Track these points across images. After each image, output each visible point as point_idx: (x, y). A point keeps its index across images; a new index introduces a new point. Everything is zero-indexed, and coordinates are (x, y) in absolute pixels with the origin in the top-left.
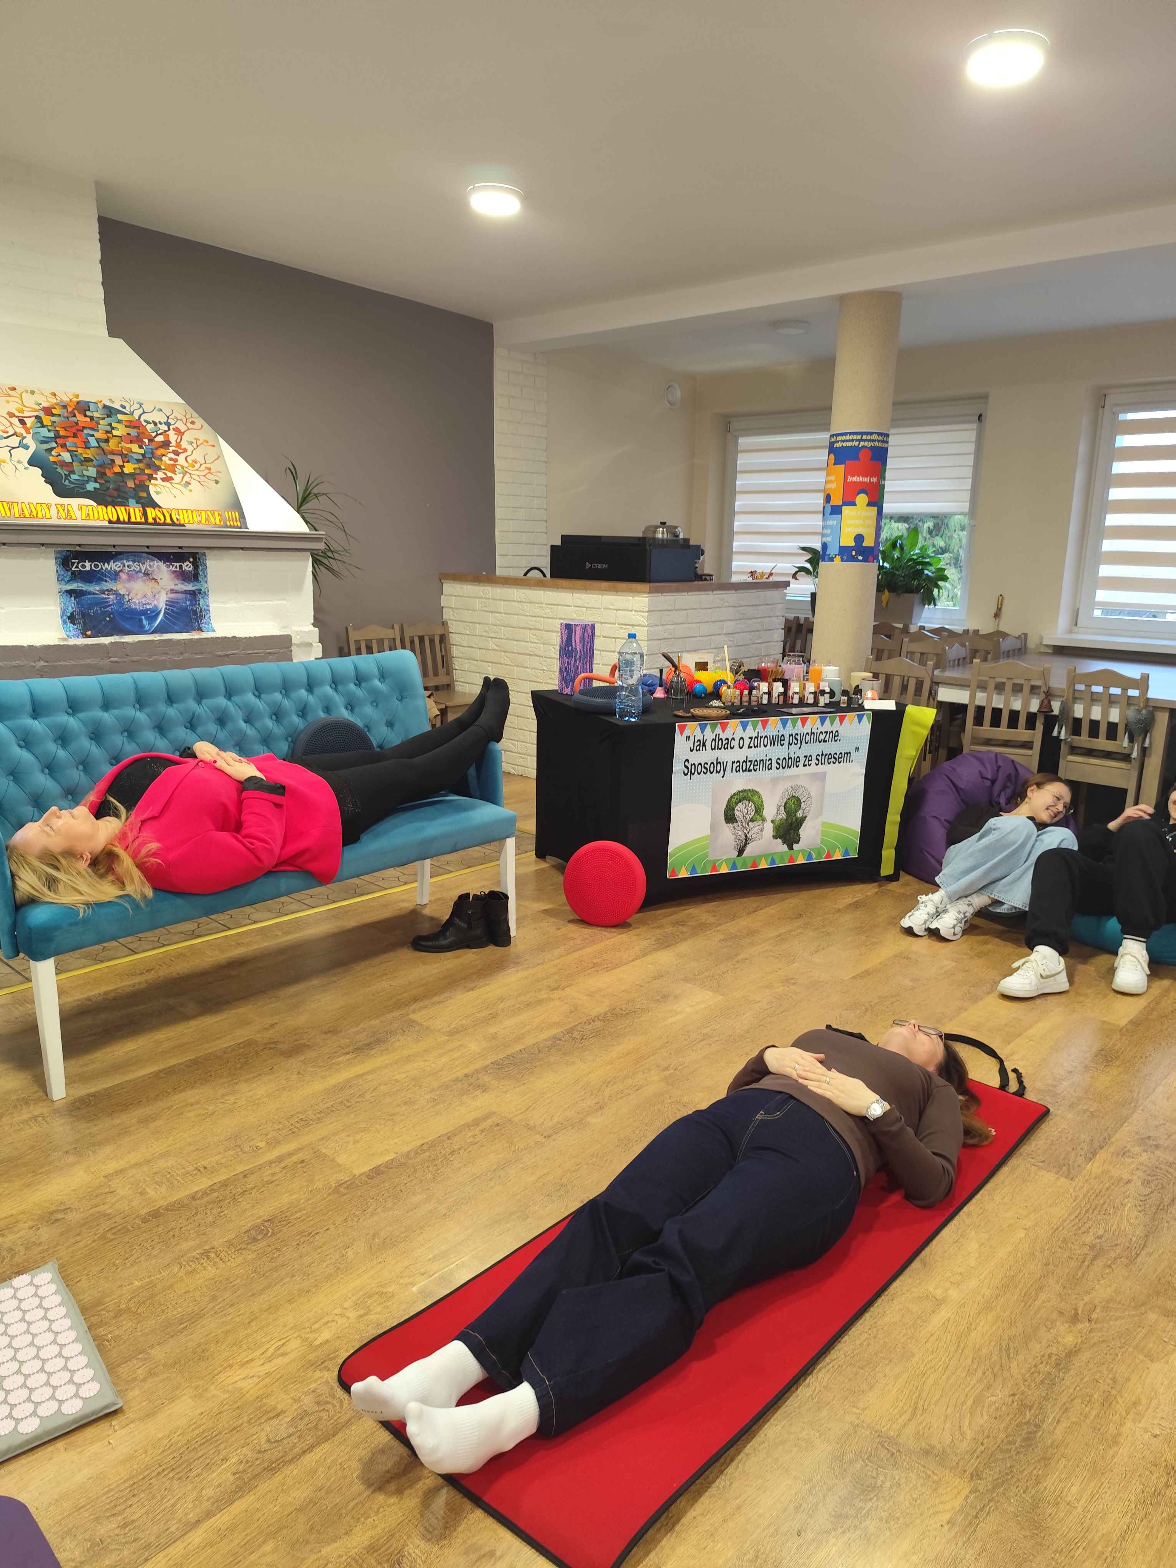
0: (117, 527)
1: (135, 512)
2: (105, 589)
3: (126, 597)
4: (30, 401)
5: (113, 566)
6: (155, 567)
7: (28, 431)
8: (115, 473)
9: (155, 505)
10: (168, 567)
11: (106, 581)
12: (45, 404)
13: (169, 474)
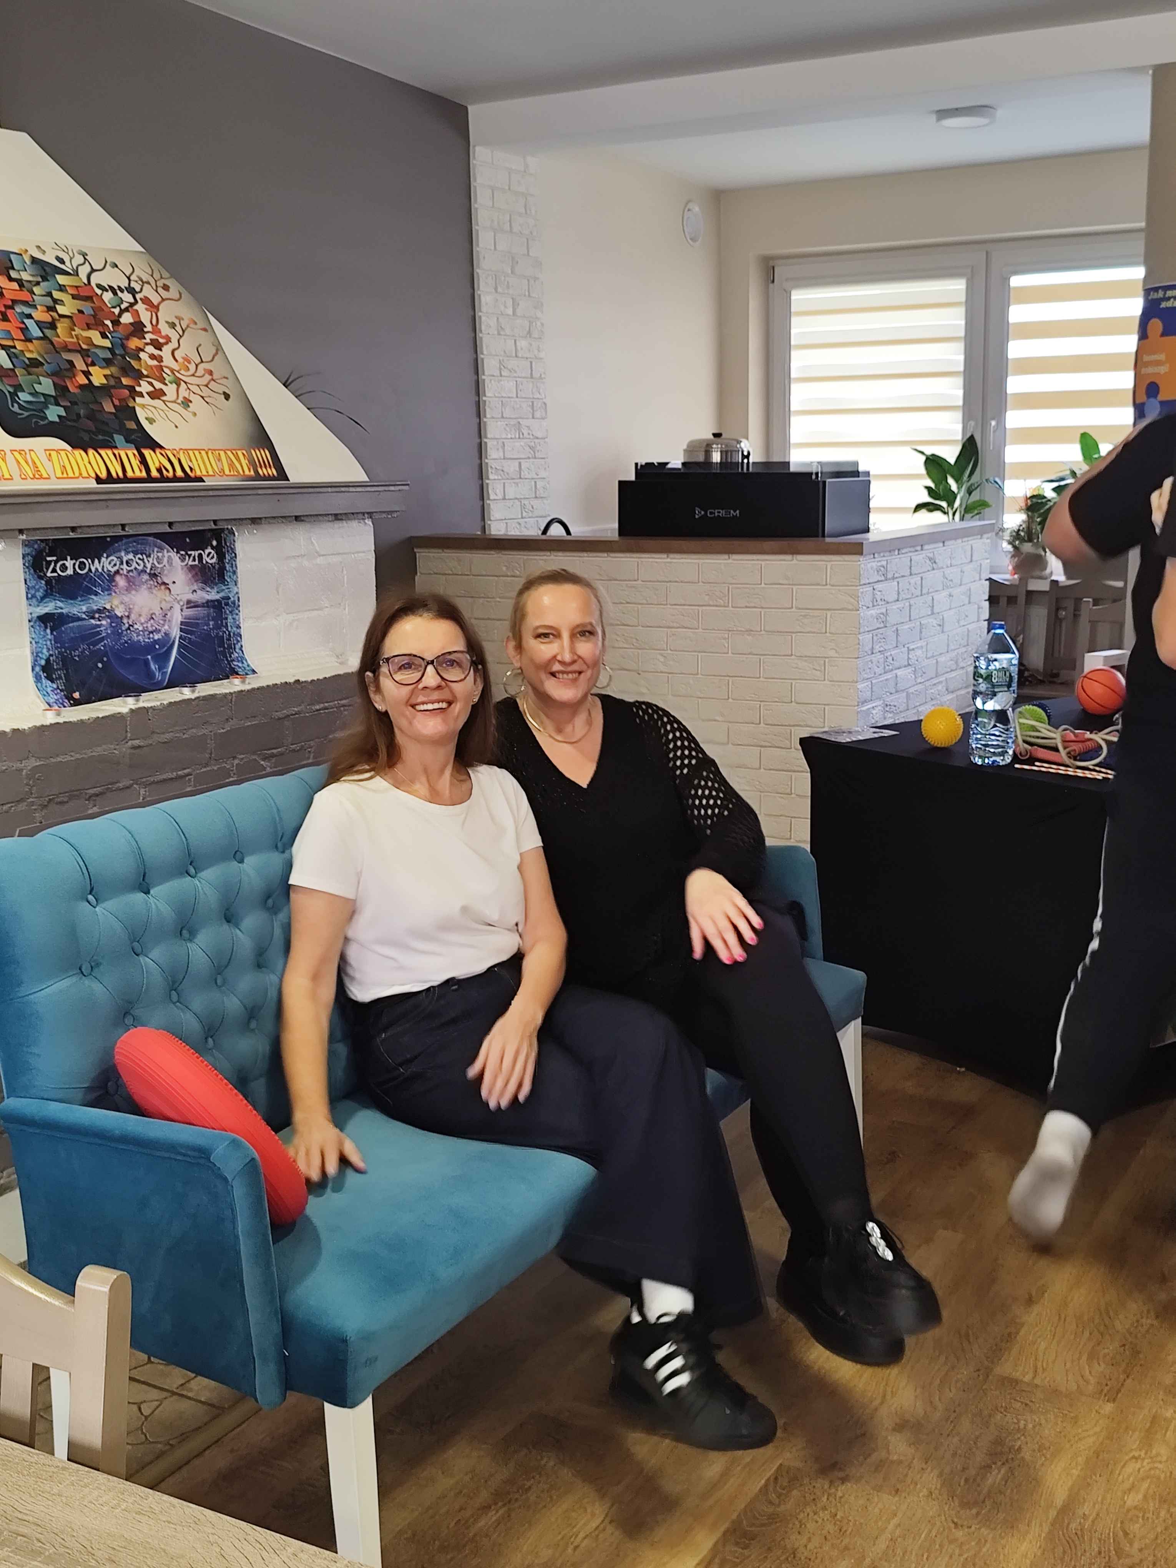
0: (109, 489)
1: (129, 458)
2: (95, 608)
3: (125, 621)
5: (105, 564)
6: (165, 559)
8: (81, 387)
9: (154, 445)
10: (183, 560)
11: (96, 594)
13: (158, 385)
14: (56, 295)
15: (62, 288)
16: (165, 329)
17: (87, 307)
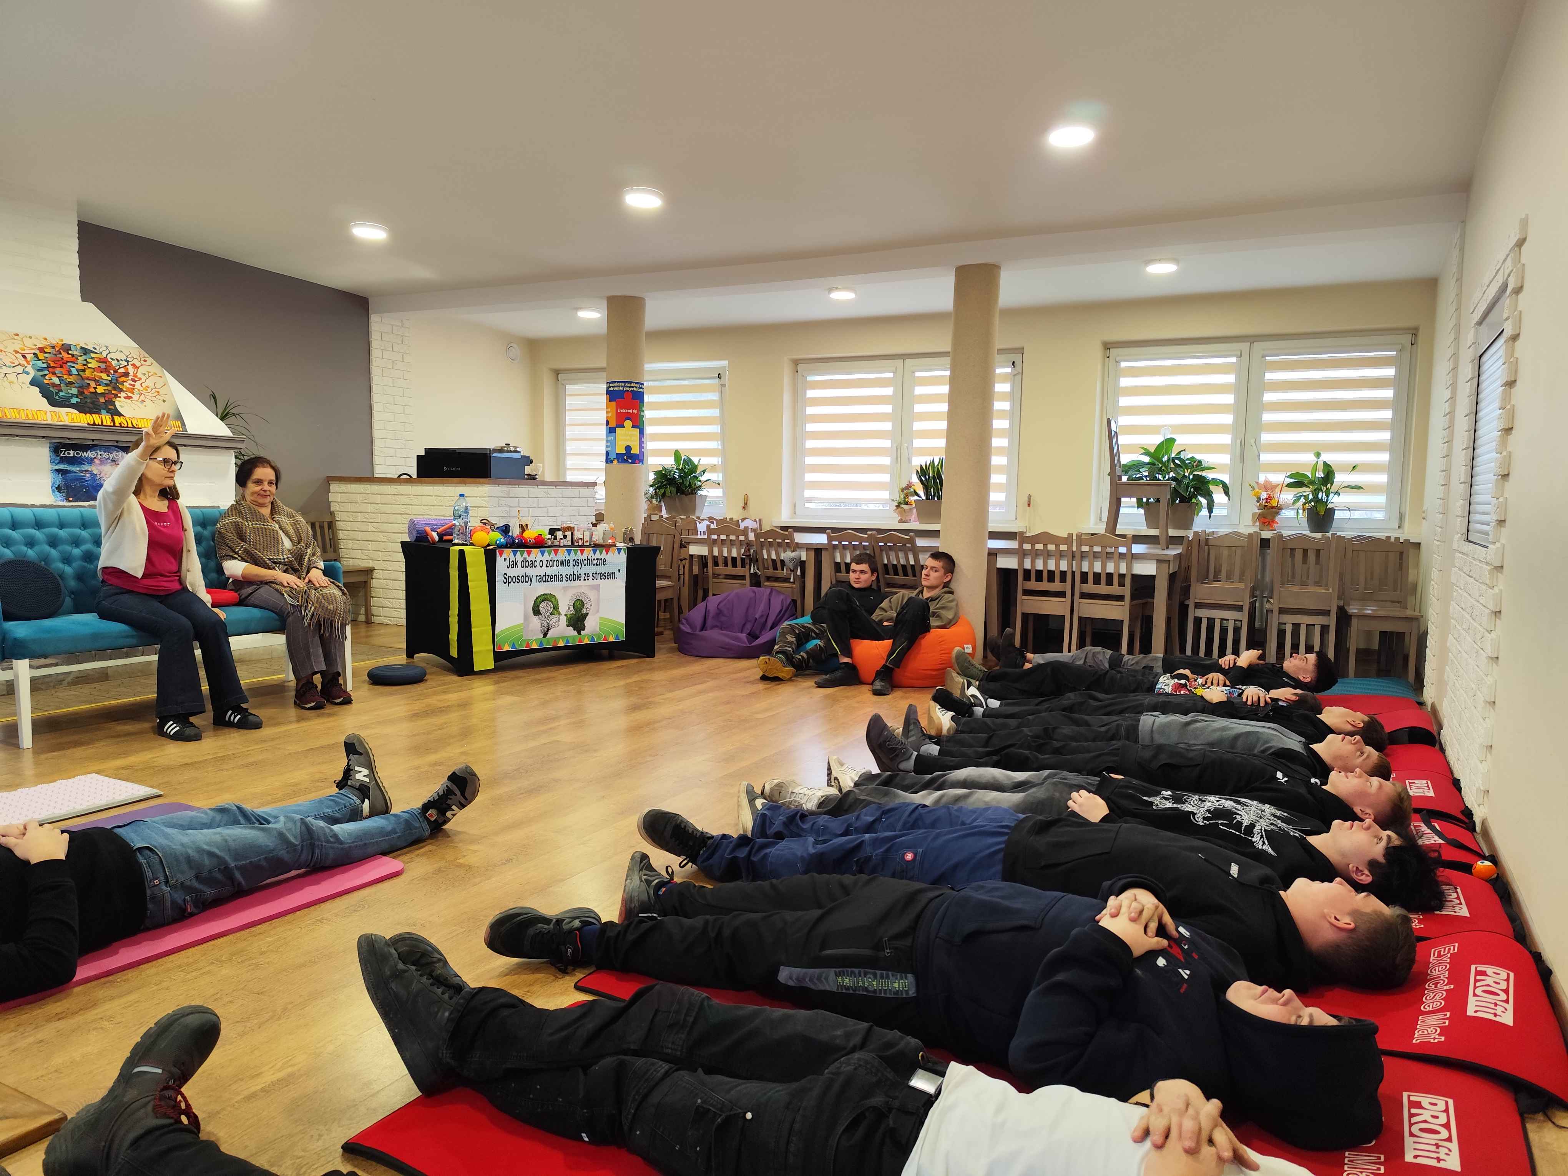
0: (92, 428)
1: (107, 419)
2: (84, 470)
3: (98, 476)
4: (29, 343)
5: (90, 454)
7: (29, 364)
8: (91, 392)
9: (120, 415)
11: (84, 464)
12: (40, 346)
13: (130, 394)
14: (89, 360)
15: (92, 358)
16: (139, 375)
17: (103, 366)
